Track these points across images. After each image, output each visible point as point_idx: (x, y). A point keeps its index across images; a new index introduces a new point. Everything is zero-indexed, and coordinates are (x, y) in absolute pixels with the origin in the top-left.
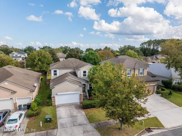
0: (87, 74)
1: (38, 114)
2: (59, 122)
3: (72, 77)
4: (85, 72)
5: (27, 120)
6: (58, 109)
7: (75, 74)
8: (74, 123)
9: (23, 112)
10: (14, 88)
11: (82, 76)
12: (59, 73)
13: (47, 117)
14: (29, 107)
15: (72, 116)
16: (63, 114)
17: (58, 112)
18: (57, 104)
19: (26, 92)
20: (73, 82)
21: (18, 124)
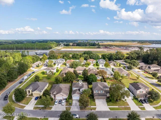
0: (83, 91)
1: (68, 102)
2: (73, 104)
3: (78, 92)
4: (82, 90)
5: (66, 103)
6: (73, 101)
7: (79, 90)
8: (76, 105)
9: (65, 101)
10: (63, 94)
11: (81, 91)
12: (75, 89)
13: (70, 103)
14: (66, 99)
15: (76, 104)
16: (74, 102)
17: (73, 102)
18: (73, 99)
19: (66, 95)
20: (78, 93)
21: (64, 104)
